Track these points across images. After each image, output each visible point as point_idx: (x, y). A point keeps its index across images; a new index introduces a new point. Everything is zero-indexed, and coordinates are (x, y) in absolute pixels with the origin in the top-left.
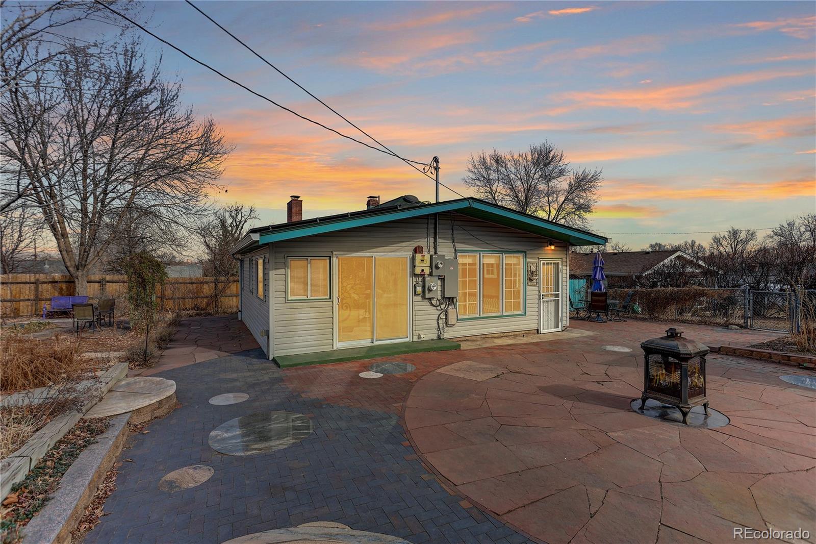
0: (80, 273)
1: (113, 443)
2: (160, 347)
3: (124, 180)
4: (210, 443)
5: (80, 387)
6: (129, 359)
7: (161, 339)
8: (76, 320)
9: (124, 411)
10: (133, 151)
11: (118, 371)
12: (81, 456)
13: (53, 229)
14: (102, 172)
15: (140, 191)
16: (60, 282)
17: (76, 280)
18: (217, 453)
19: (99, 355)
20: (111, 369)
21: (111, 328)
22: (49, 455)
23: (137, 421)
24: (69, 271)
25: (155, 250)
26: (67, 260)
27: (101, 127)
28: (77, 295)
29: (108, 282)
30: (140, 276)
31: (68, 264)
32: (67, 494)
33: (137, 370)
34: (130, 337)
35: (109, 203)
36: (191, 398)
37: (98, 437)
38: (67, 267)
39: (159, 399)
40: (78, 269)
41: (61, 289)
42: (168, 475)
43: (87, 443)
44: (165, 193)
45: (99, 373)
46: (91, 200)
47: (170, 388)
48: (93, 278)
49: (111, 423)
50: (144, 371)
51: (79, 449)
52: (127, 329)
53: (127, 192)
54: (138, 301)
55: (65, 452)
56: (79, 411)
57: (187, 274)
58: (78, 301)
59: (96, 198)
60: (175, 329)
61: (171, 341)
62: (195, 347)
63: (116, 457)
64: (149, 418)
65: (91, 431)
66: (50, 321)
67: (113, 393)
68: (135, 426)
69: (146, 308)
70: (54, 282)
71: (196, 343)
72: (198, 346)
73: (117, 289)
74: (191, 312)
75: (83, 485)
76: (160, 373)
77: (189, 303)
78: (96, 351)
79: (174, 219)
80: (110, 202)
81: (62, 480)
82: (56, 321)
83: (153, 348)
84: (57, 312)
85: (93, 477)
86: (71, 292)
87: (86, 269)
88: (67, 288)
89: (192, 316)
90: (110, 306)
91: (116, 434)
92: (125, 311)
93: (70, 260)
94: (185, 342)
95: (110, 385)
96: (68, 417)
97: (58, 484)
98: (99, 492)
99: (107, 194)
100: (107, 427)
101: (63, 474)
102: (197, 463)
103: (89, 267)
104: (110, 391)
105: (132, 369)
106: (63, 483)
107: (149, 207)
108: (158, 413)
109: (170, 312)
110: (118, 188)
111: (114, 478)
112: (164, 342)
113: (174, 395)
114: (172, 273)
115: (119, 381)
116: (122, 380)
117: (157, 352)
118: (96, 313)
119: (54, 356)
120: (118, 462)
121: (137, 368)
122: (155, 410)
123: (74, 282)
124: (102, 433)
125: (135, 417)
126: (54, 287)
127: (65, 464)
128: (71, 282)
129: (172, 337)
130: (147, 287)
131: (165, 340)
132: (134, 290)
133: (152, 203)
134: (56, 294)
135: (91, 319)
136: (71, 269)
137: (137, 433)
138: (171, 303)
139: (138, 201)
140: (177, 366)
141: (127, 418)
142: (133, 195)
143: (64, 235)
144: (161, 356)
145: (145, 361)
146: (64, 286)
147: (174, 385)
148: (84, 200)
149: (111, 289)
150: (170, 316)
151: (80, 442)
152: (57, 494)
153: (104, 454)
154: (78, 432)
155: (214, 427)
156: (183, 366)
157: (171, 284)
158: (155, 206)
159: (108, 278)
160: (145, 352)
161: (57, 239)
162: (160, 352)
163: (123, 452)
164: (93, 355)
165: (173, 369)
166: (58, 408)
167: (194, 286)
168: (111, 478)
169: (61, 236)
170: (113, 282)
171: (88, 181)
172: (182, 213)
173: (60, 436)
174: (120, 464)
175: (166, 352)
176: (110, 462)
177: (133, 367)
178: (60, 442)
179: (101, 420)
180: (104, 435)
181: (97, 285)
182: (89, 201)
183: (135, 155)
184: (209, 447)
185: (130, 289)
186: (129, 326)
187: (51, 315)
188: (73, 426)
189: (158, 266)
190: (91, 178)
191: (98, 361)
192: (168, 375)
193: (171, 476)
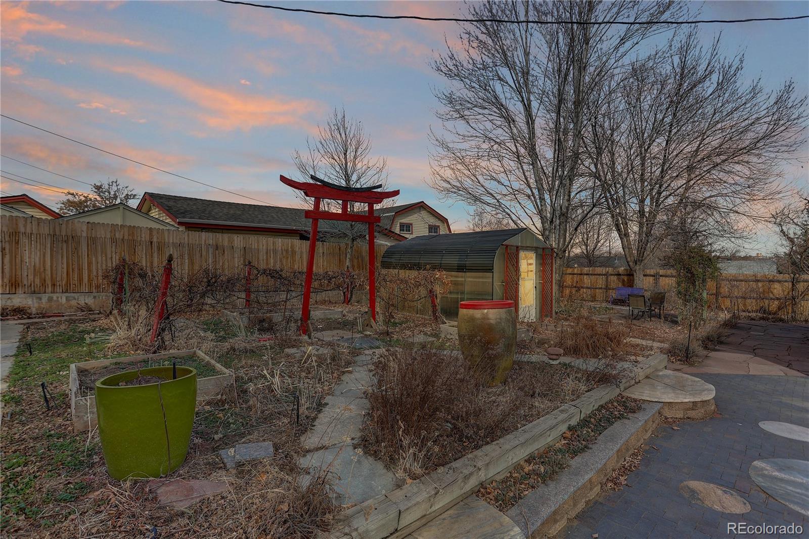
0: (637, 267)
1: (642, 425)
2: (707, 347)
3: (677, 176)
4: (752, 473)
5: (619, 365)
6: (670, 352)
7: (708, 338)
8: (631, 308)
9: (656, 400)
10: (687, 146)
11: (657, 360)
12: (615, 425)
13: (619, 230)
14: (658, 173)
15: (694, 184)
16: (623, 275)
17: (635, 274)
18: (759, 489)
19: (644, 343)
20: (650, 357)
21: (659, 320)
22: (593, 414)
23: (668, 413)
24: (629, 265)
25: (711, 244)
26: (628, 256)
27: (657, 131)
28: (635, 286)
29: (661, 276)
30: (689, 271)
31: (629, 259)
32: (601, 451)
33: (678, 365)
34: (676, 331)
35: (662, 202)
36: (735, 412)
37: (630, 415)
38: (628, 262)
39: (692, 400)
40: (636, 264)
41: (623, 281)
42: (691, 482)
43: (621, 417)
44: (721, 182)
45: (640, 359)
46: (648, 201)
47: (709, 393)
48: (648, 272)
49: (643, 406)
50: (685, 367)
51: (614, 418)
52: (676, 323)
53: (680, 187)
54: (687, 297)
55: (604, 416)
56: (618, 386)
57: (749, 270)
58: (636, 292)
59: (652, 199)
60: (727, 331)
61: (721, 343)
62: (752, 356)
63: (644, 439)
64: (682, 416)
65: (626, 408)
66: (614, 307)
67: (650, 380)
68: (666, 418)
69: (694, 304)
70: (619, 275)
71: (754, 351)
72: (756, 355)
73: (668, 283)
74: (753, 315)
75: (612, 450)
76: (702, 374)
77: (751, 304)
78: (643, 339)
79: (734, 209)
80: (664, 200)
81: (599, 438)
82: (618, 307)
83: (696, 347)
84: (620, 300)
85: (621, 446)
86: (630, 283)
87: (642, 264)
88: (628, 280)
89: (754, 320)
90: (659, 299)
91: (646, 418)
92: (674, 305)
93: (630, 257)
94: (739, 347)
95: (648, 371)
96: (610, 388)
97: (596, 439)
98: (625, 463)
99: (661, 193)
100: (639, 408)
101: (600, 433)
102: (727, 487)
103: (646, 261)
104: (647, 377)
105: (673, 362)
106: (599, 440)
107: (705, 199)
108: (691, 414)
109: (726, 312)
110: (672, 185)
111: (639, 458)
112: (713, 342)
113: (713, 402)
114: (729, 270)
115: (657, 370)
116: (661, 371)
117: (702, 352)
118: (648, 304)
119: (607, 335)
120: (646, 445)
121: (678, 362)
122: (687, 409)
123: (633, 275)
124: (635, 412)
125: (666, 409)
126: (618, 279)
127: (603, 426)
128: (630, 274)
129: (723, 339)
130: (697, 283)
131: (711, 341)
132: (683, 285)
133: (708, 194)
134: (620, 285)
135: (643, 309)
136: (631, 263)
137: (667, 426)
138: (728, 303)
139: (692, 195)
140: (723, 371)
141: (659, 407)
142: (686, 190)
143: (627, 235)
144: (706, 356)
145: (687, 357)
146: (626, 278)
147: (712, 390)
148: (642, 201)
149: (664, 282)
150: (724, 316)
151: (616, 413)
152: (595, 447)
153: (632, 431)
154: (615, 404)
155: (760, 457)
156: (732, 373)
157: (728, 280)
158: (711, 197)
159: (662, 272)
160: (687, 349)
161: (621, 238)
162: (705, 352)
163: (651, 438)
164: (639, 341)
165: (719, 374)
166: (604, 379)
167: (760, 284)
168: (637, 456)
169: (624, 236)
170: (666, 276)
171: (646, 183)
172: (744, 200)
173: (602, 402)
174: (647, 448)
175: (713, 354)
176: (638, 441)
177: (674, 360)
178: (602, 406)
179: (635, 400)
180: (636, 415)
181: (652, 278)
182: (646, 203)
183: (688, 149)
184: (749, 477)
185: (679, 284)
186: (676, 319)
187: (616, 302)
188: (612, 397)
189: (709, 261)
190: (648, 181)
191: (643, 348)
192: (708, 378)
193: (694, 484)
